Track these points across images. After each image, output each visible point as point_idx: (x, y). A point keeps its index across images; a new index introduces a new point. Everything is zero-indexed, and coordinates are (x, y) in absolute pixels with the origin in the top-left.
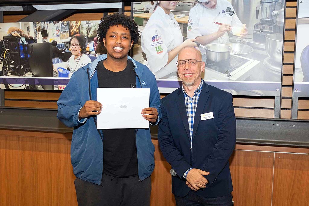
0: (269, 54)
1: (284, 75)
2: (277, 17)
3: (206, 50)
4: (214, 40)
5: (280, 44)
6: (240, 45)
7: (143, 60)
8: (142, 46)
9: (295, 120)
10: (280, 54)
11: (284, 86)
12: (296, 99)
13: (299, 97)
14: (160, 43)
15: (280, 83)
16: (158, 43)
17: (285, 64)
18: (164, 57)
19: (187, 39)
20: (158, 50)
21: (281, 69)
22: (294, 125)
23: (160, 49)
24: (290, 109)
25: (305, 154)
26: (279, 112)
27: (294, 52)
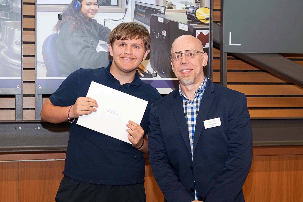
0: (6, 45)
1: (24, 69)
2: (13, 1)
5: (18, 33)
9: (40, 121)
10: (19, 45)
11: (25, 82)
12: (39, 97)
13: (43, 95)
15: (20, 78)
17: (25, 56)
21: (21, 63)
22: (39, 128)
24: (34, 109)
25: (54, 160)
26: (21, 113)
27: (35, 42)
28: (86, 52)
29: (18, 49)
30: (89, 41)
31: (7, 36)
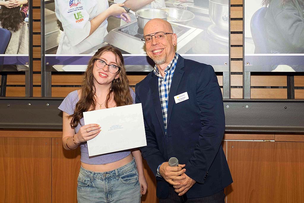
0: (214, 21)
1: (232, 46)
3: (137, 17)
4: (147, 4)
5: (226, 8)
6: (179, 11)
7: (59, 31)
8: (57, 13)
9: (247, 100)
10: (226, 20)
11: (232, 59)
12: (248, 75)
13: (251, 72)
14: (79, 8)
15: (228, 55)
16: (77, 9)
17: (232, 33)
18: (85, 26)
19: (113, 3)
20: (77, 18)
21: (228, 39)
22: (247, 106)
23: (80, 16)
24: (242, 87)
25: (263, 141)
26: (229, 91)
27: (243, 18)
28: (297, 26)
29: (225, 25)
30: (301, 15)
31: (215, 12)
